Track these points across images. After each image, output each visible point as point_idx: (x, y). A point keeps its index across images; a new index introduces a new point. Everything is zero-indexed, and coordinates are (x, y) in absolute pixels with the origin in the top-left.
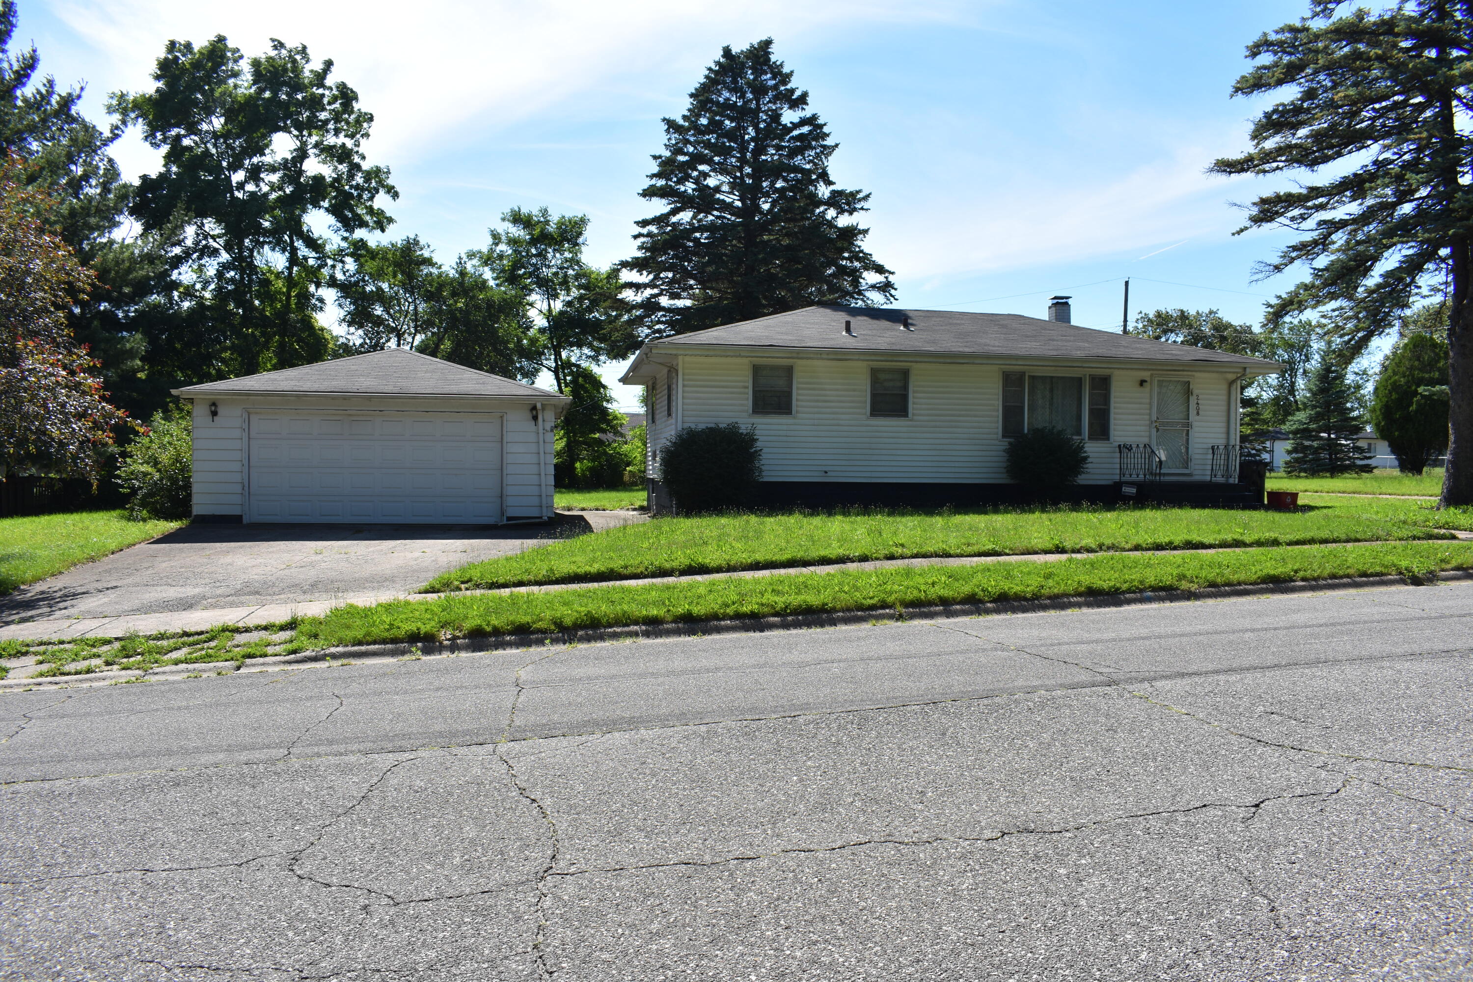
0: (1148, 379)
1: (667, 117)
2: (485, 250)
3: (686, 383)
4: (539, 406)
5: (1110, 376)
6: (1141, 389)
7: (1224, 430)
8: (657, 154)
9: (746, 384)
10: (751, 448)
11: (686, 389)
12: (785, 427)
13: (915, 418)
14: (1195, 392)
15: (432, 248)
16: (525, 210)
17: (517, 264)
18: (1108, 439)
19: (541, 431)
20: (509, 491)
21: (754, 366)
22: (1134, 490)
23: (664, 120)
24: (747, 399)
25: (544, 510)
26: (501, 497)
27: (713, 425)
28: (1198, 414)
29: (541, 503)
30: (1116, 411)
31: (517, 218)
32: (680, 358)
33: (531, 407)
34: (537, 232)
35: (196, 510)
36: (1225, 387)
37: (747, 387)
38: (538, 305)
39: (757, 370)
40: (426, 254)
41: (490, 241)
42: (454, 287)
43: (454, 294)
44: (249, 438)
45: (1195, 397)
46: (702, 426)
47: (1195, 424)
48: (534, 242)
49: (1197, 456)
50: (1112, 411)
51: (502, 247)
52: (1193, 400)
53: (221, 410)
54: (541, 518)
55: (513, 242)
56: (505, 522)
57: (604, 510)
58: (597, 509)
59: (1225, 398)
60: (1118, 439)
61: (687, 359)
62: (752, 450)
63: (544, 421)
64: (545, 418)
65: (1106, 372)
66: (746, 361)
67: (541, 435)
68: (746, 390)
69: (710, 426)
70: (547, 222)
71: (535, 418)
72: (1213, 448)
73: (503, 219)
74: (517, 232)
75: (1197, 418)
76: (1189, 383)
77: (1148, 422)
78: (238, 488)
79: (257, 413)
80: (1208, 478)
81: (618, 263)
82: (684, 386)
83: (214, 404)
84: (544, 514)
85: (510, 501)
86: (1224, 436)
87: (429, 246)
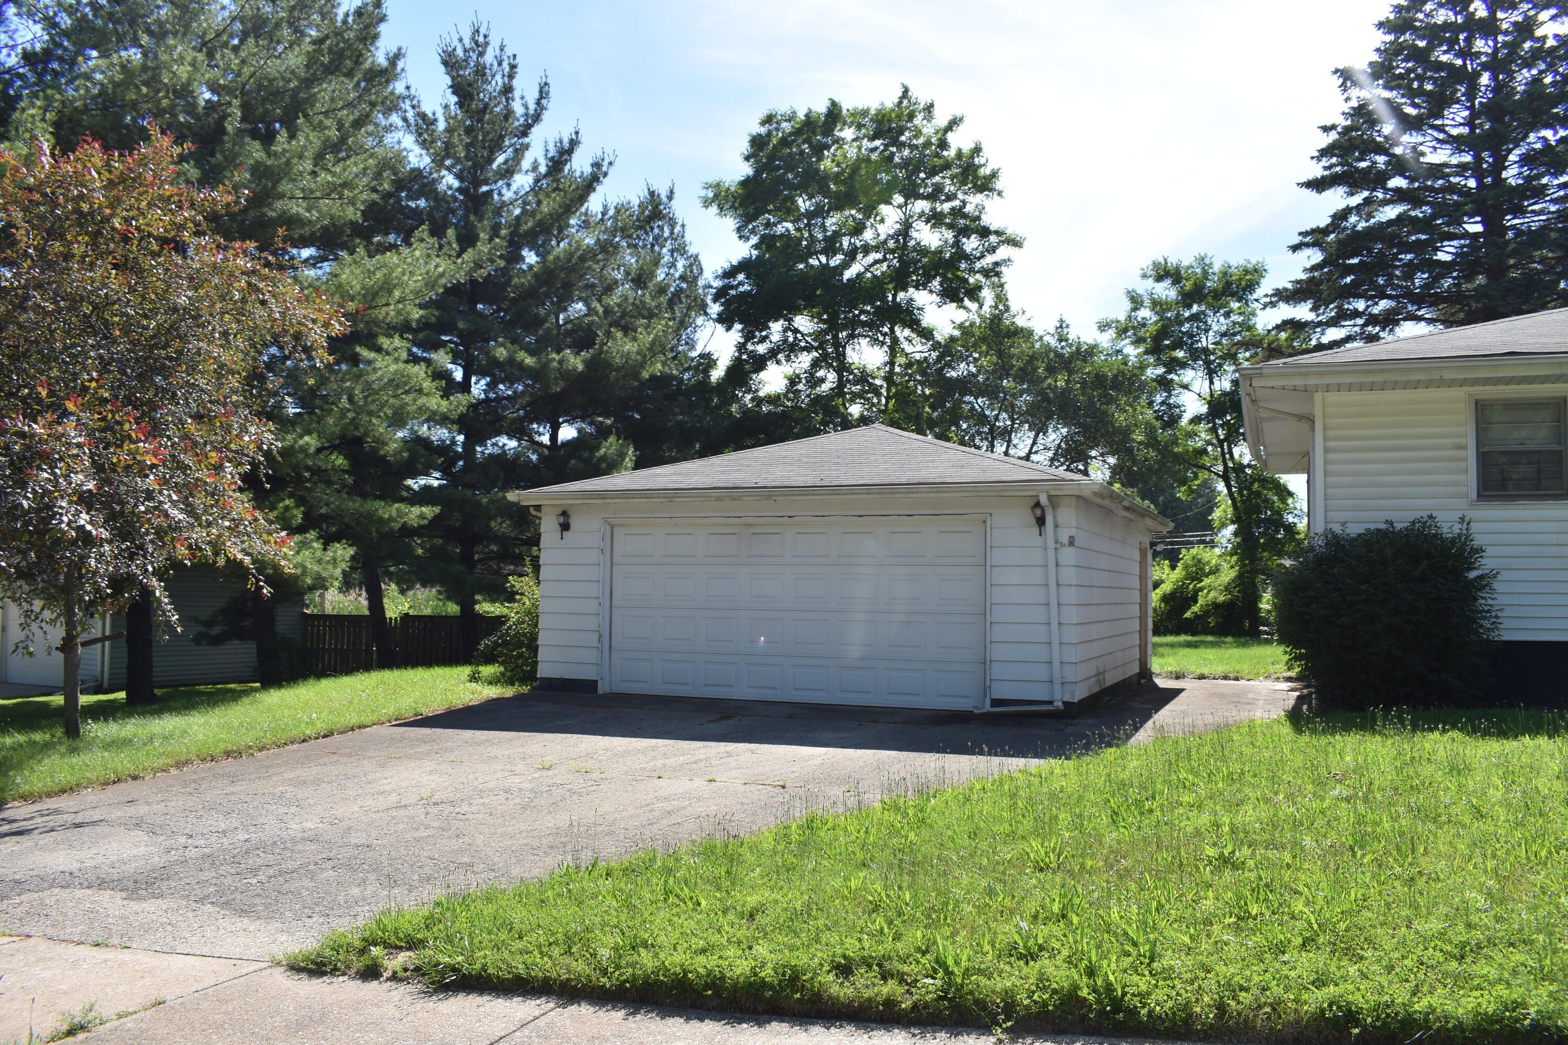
1: (1341, 67)
2: (1122, 317)
3: (1331, 444)
4: (1044, 500)
8: (1329, 124)
9: (1462, 441)
10: (1470, 569)
11: (1331, 456)
12: (1553, 526)
15: (1027, 315)
16: (1173, 261)
17: (1163, 333)
19: (1051, 544)
20: (997, 652)
21: (1477, 402)
23: (1336, 71)
24: (1466, 471)
25: (1057, 688)
26: (984, 663)
27: (1383, 526)
29: (1052, 676)
31: (1163, 273)
32: (1318, 397)
33: (1032, 502)
34: (1188, 285)
35: (543, 671)
37: (1464, 447)
38: (1196, 386)
39: (1484, 410)
40: (1021, 322)
41: (1128, 305)
42: (1049, 360)
43: (1051, 370)
44: (612, 563)
46: (1355, 529)
48: (1188, 299)
51: (1145, 313)
53: (574, 522)
54: (1051, 703)
55: (1158, 305)
56: (988, 708)
57: (1237, 679)
58: (1225, 678)
61: (1333, 397)
62: (1472, 575)
63: (1056, 526)
64: (1060, 521)
66: (1460, 393)
67: (1051, 554)
68: (1462, 453)
69: (1372, 527)
70: (1205, 274)
71: (1041, 521)
73: (1144, 276)
74: (1166, 291)
78: (593, 639)
79: (622, 525)
81: (1270, 292)
82: (1326, 450)
83: (565, 514)
84: (1057, 696)
85: (997, 671)
87: (1024, 312)
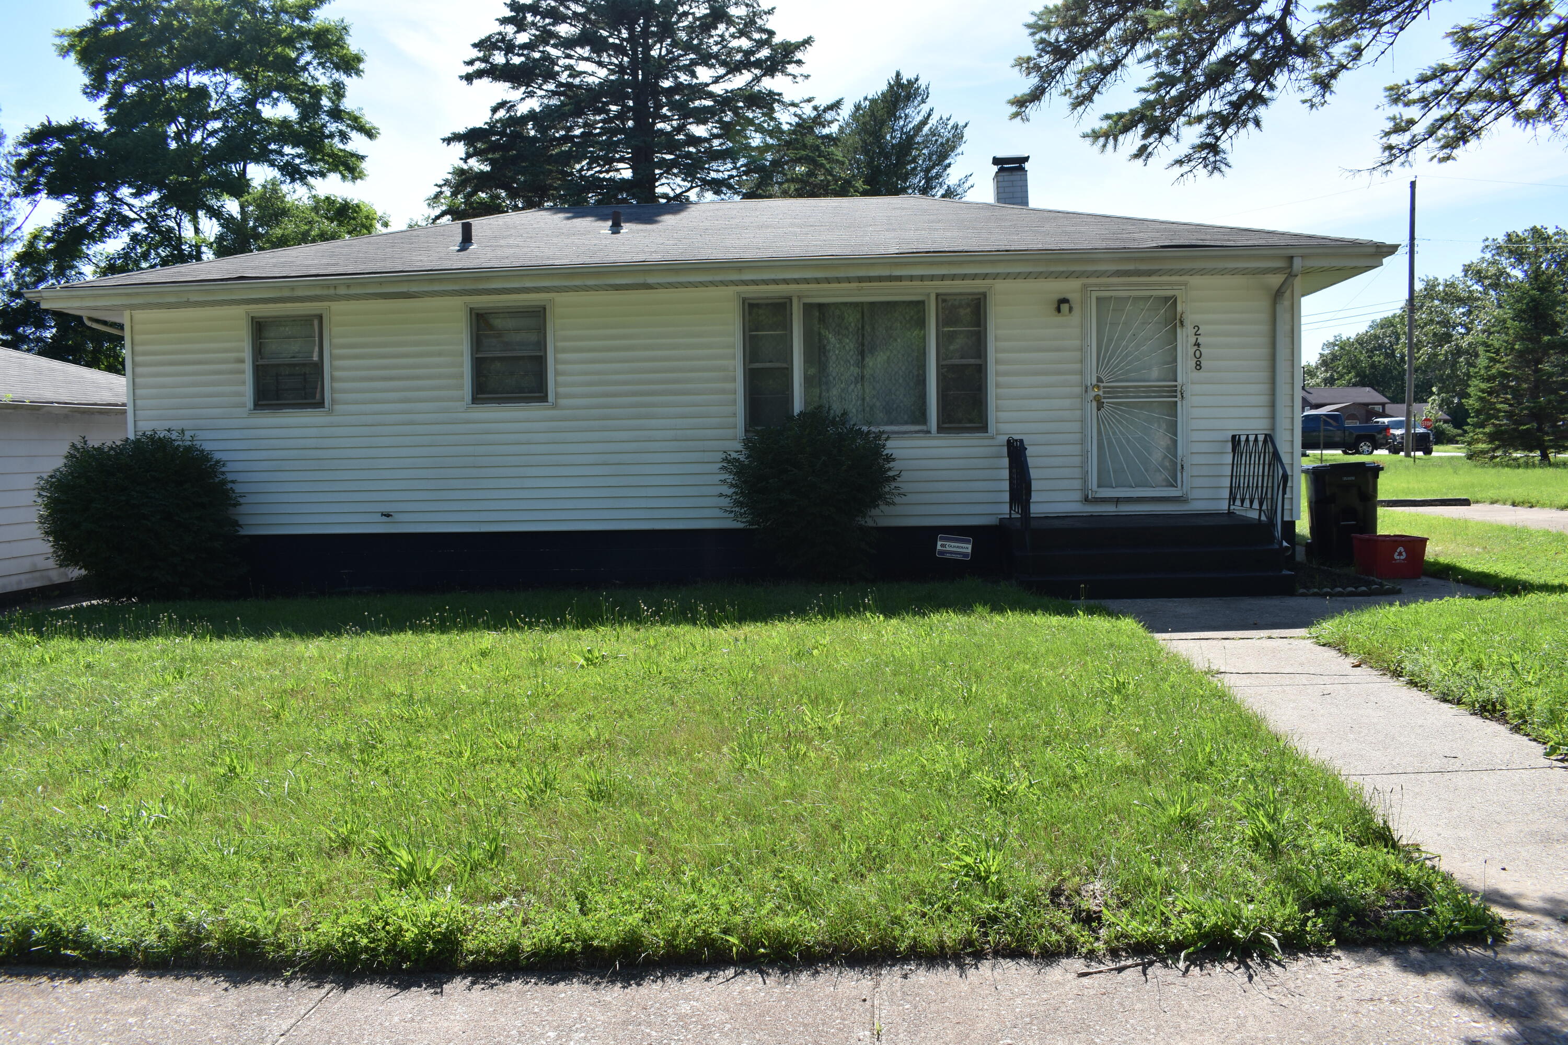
0: (1074, 297)
3: (139, 359)
5: (984, 295)
6: (1059, 319)
7: (1264, 399)
9: (242, 355)
11: (140, 370)
13: (562, 402)
14: (1191, 319)
18: (984, 428)
21: (253, 319)
22: (967, 548)
24: (244, 382)
28: (1198, 366)
30: (1002, 368)
32: (127, 314)
36: (1263, 304)
37: (242, 361)
39: (259, 327)
45: (1190, 330)
47: (1189, 389)
49: (1197, 459)
50: (992, 368)
52: (1185, 338)
59: (1265, 328)
60: (1004, 427)
61: (139, 314)
65: (978, 285)
66: (240, 311)
68: (242, 366)
72: (1235, 441)
75: (1197, 375)
76: (1172, 301)
77: (1078, 390)
80: (1224, 506)
82: (136, 365)
86: (1264, 412)
